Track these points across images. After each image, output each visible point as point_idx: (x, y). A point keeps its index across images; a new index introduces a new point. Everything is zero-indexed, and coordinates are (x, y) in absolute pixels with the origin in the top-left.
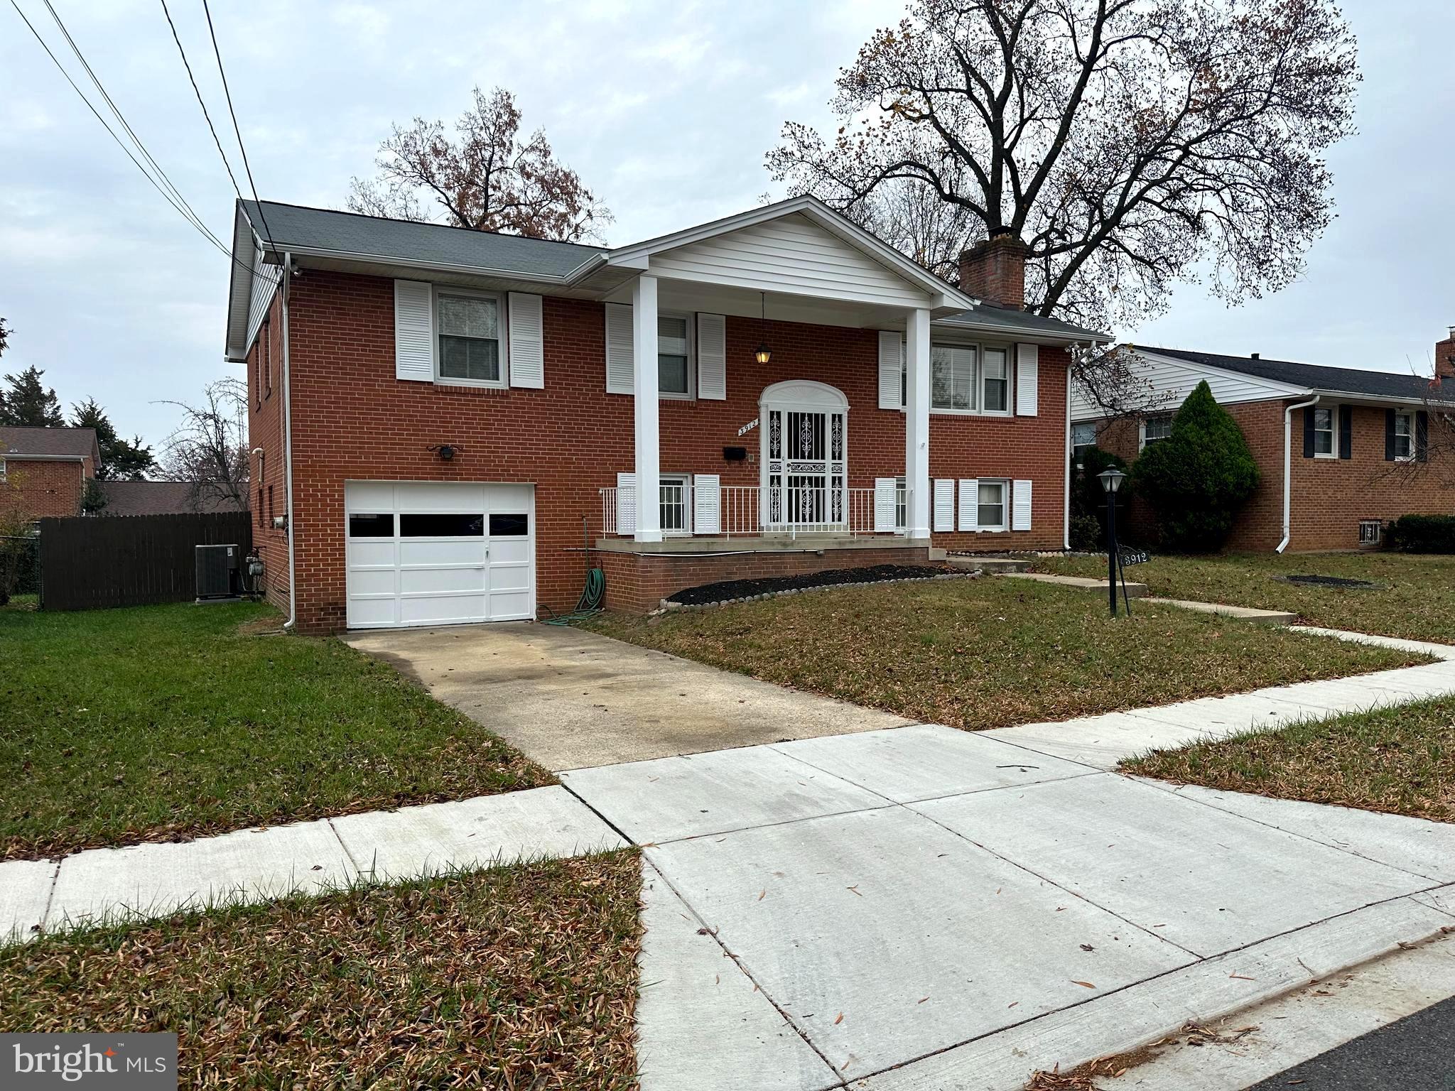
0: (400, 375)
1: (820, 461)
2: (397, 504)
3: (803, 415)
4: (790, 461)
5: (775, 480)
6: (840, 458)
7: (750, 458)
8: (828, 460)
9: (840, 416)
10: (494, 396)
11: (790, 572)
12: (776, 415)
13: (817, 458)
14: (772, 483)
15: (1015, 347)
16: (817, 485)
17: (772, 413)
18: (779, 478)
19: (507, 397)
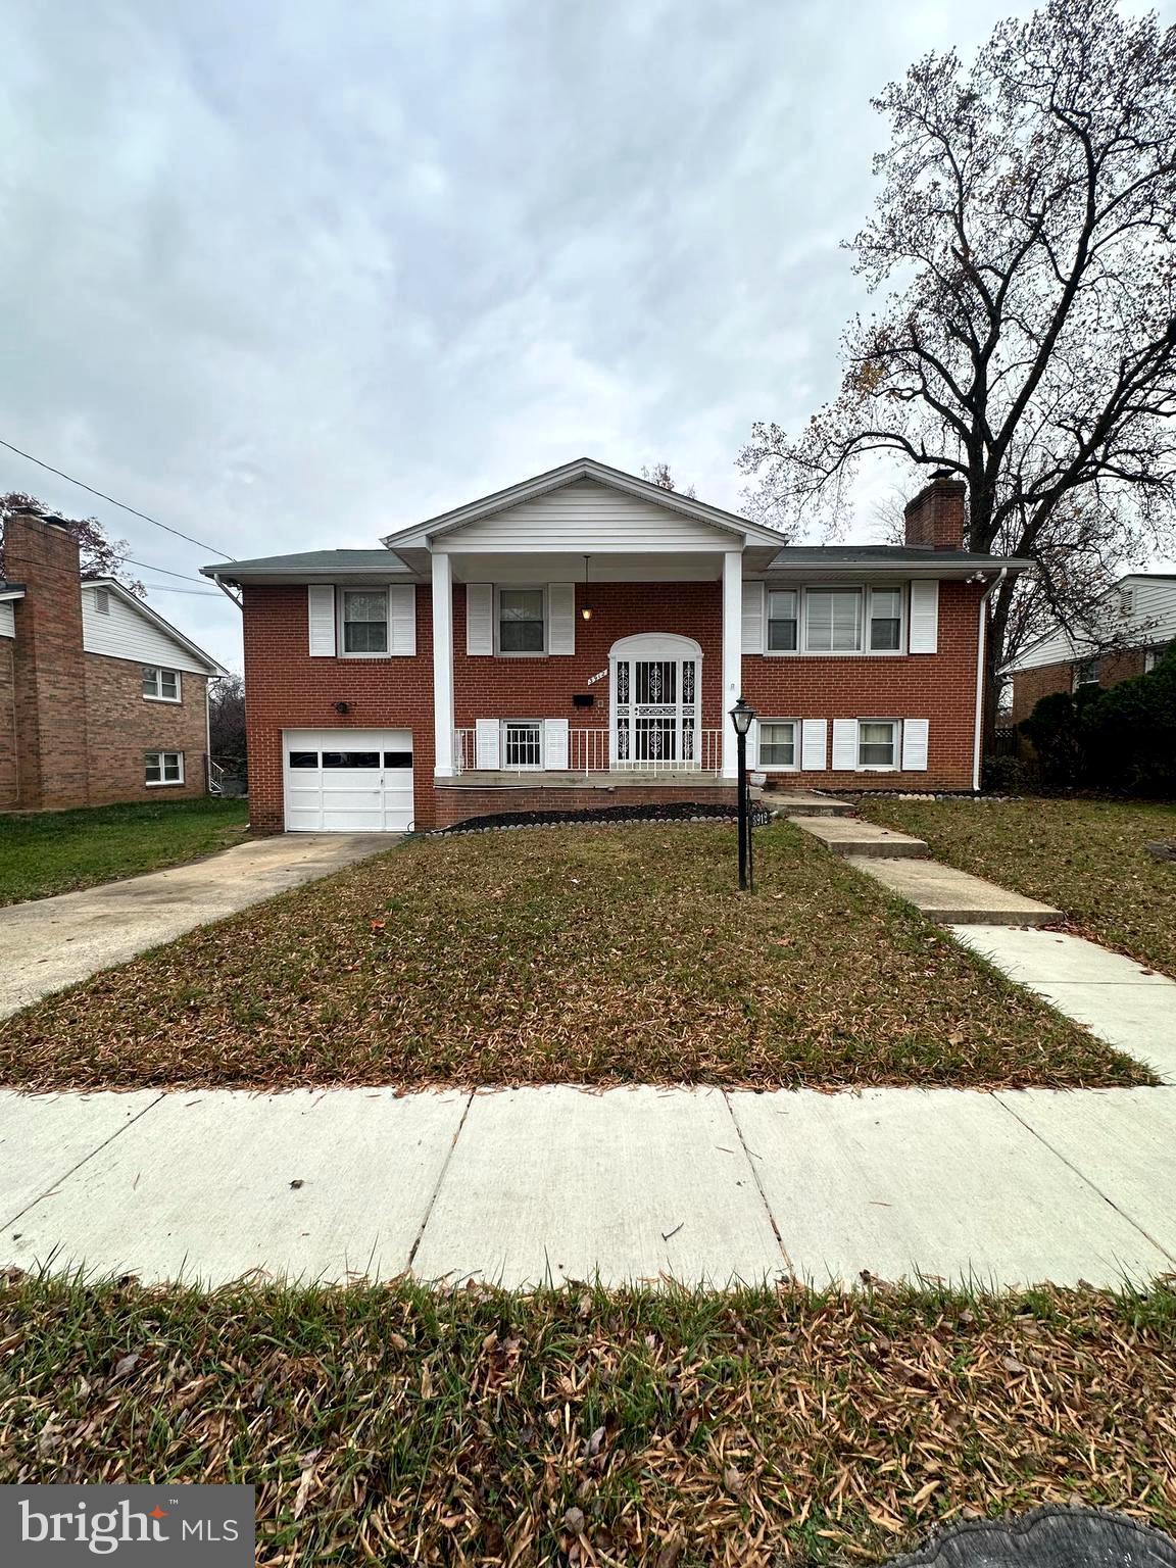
0: (312, 654)
1: (670, 705)
2: (319, 745)
3: (652, 664)
4: (638, 706)
5: (623, 723)
6: (692, 701)
7: (600, 704)
8: (679, 703)
9: (692, 664)
10: (379, 664)
11: (580, 806)
12: (623, 666)
13: (667, 702)
14: (619, 725)
15: (909, 583)
16: (667, 727)
17: (620, 664)
18: (627, 721)
19: (389, 664)
